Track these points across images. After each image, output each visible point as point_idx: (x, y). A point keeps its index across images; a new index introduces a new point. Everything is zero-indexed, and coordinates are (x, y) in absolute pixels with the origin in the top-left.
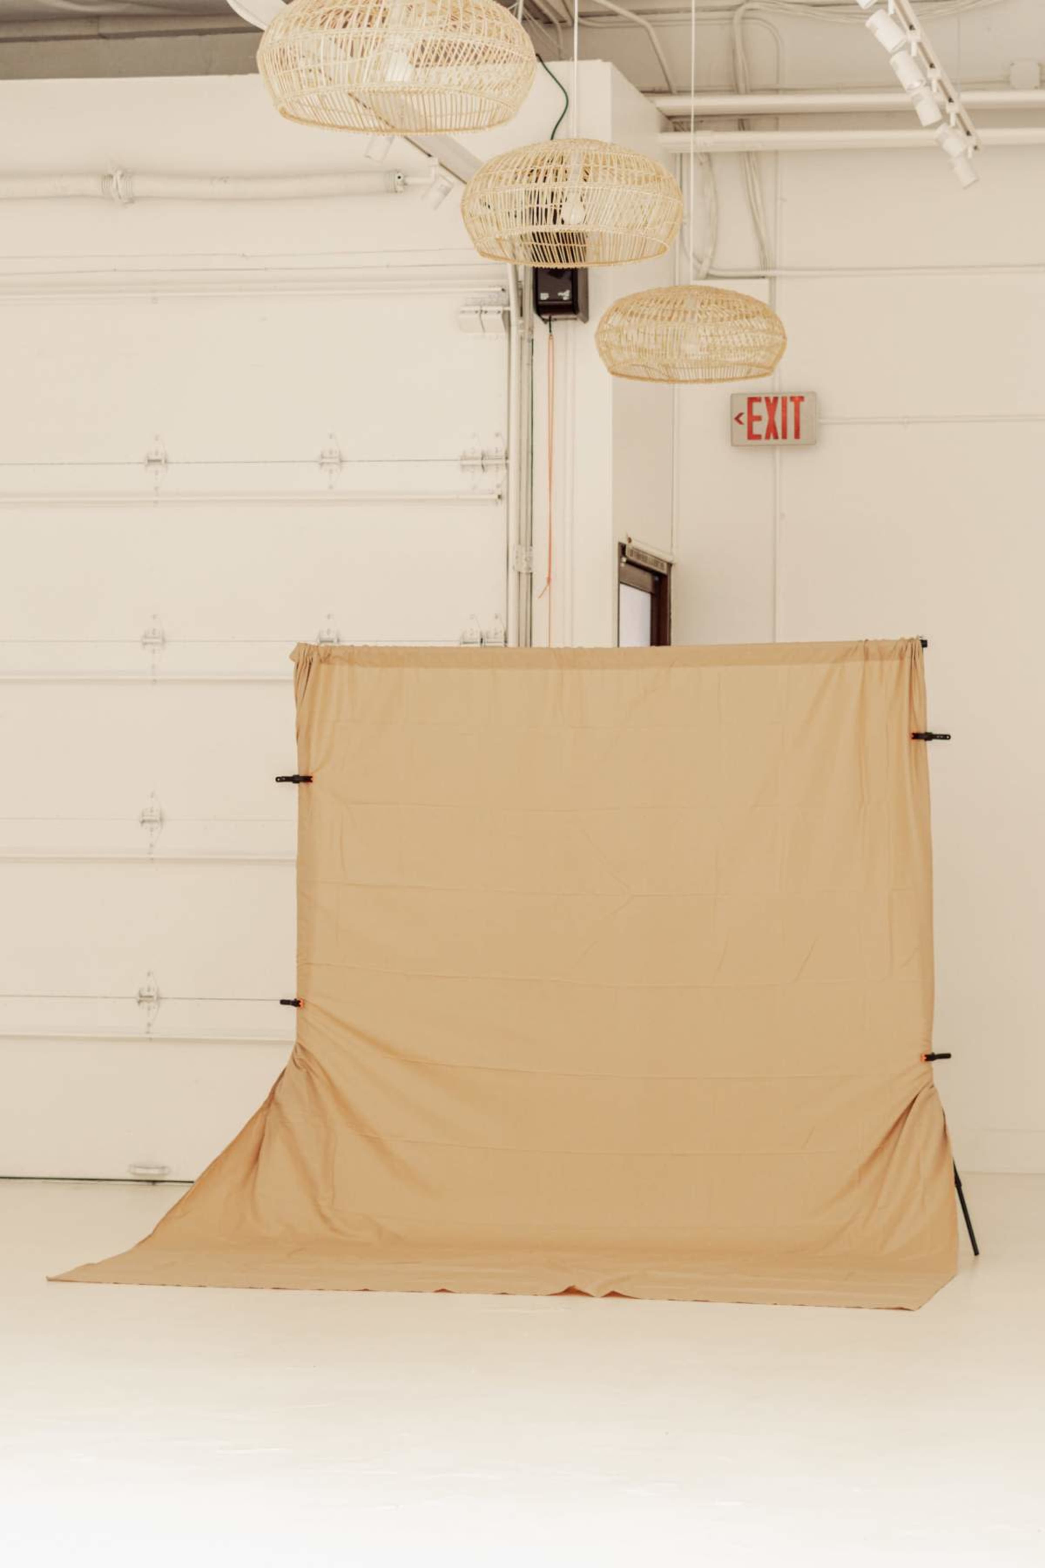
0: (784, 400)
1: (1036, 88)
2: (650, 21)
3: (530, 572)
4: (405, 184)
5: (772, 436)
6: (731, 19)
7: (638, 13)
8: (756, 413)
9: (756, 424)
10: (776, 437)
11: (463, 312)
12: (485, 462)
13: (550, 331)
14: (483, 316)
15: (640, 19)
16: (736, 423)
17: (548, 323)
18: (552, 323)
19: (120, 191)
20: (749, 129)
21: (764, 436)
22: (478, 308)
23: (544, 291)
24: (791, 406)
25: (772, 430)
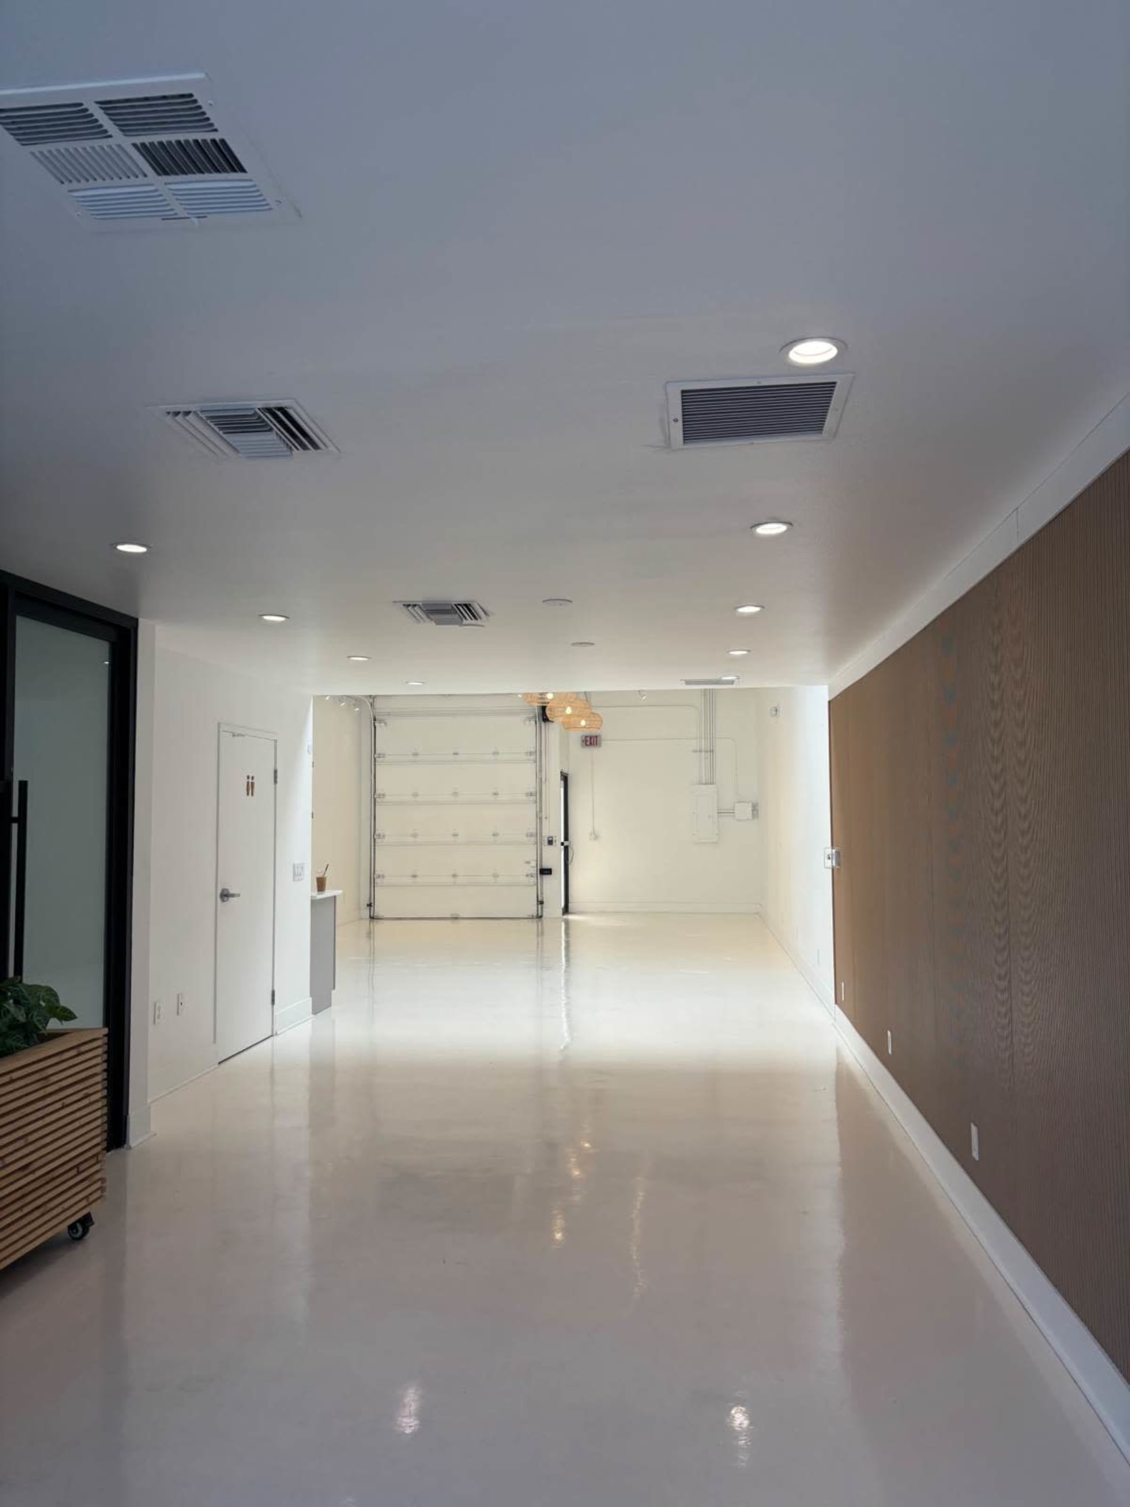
3: (541, 778)
8: (586, 740)
9: (587, 742)
10: (592, 745)
12: (530, 753)
16: (582, 742)
21: (589, 744)
24: (596, 738)
25: (591, 743)
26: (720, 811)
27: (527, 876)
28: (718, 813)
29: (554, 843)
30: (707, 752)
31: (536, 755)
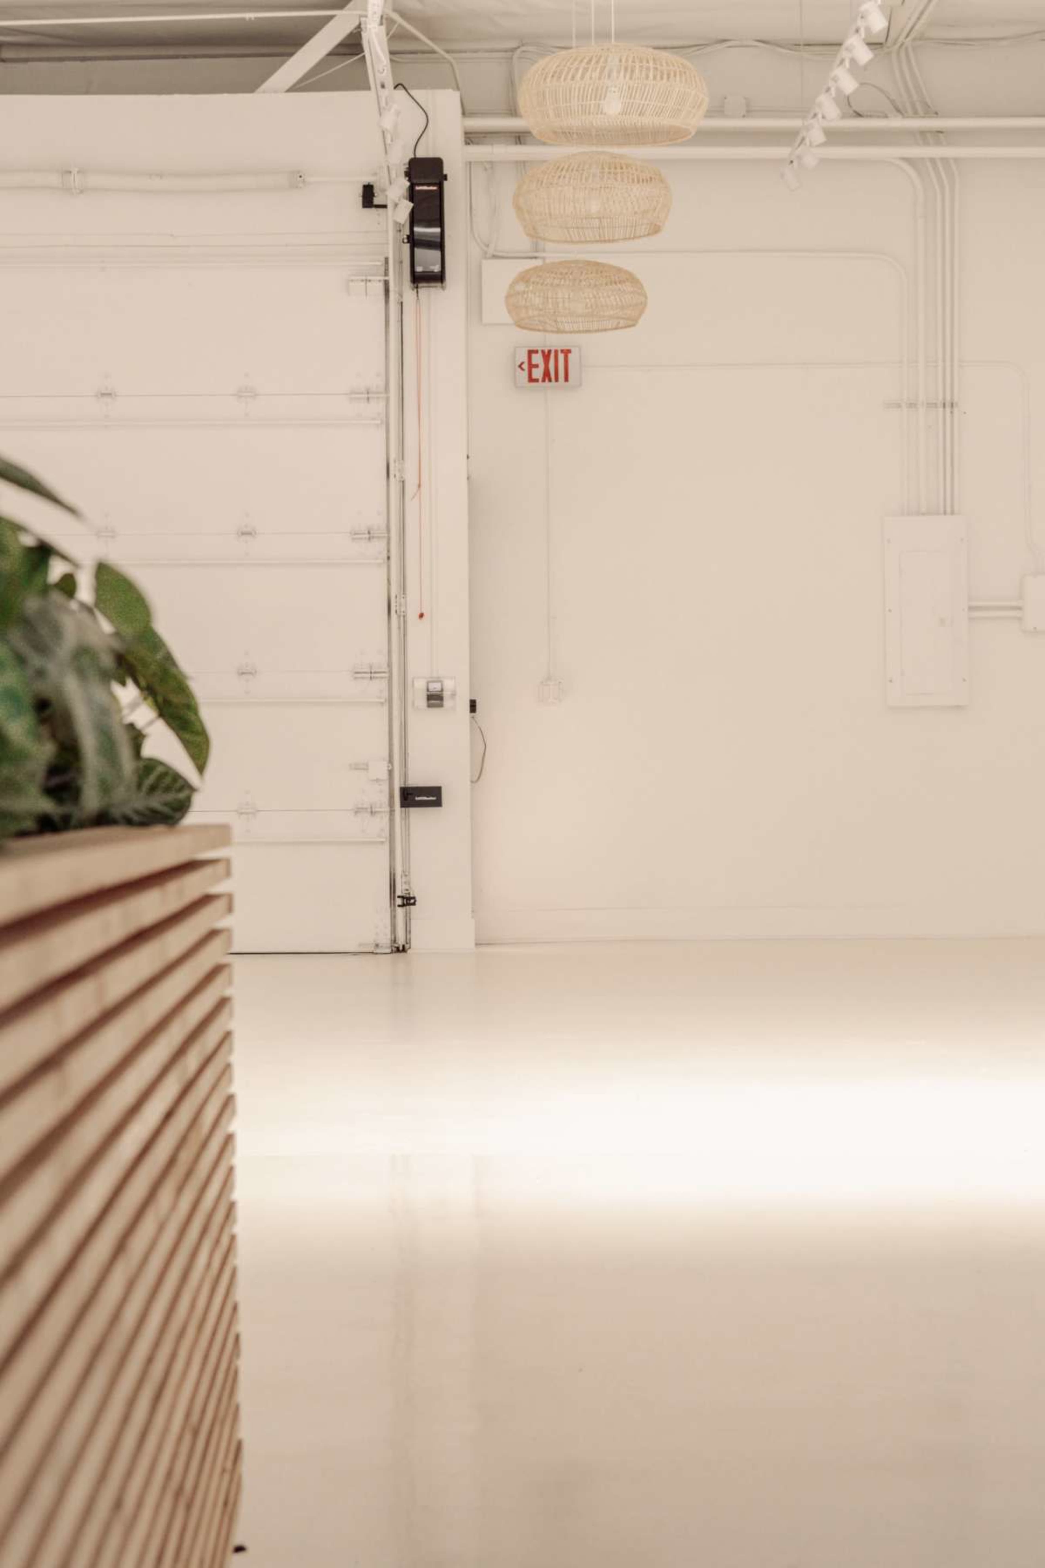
0: (556, 352)
1: (744, 116)
2: (454, 58)
3: (402, 480)
4: (304, 181)
5: (547, 380)
6: (511, 58)
7: (448, 52)
8: (534, 362)
9: (534, 370)
10: (550, 380)
11: (352, 281)
12: (370, 395)
13: (418, 296)
14: (368, 284)
15: (447, 56)
16: (519, 369)
17: (415, 290)
18: (419, 290)
19: (76, 183)
20: (525, 144)
21: (541, 379)
22: (364, 278)
23: (420, 265)
24: (561, 357)
25: (547, 375)
26: (974, 604)
27: (358, 811)
28: (971, 608)
29: (447, 702)
30: (935, 405)
31: (387, 400)
